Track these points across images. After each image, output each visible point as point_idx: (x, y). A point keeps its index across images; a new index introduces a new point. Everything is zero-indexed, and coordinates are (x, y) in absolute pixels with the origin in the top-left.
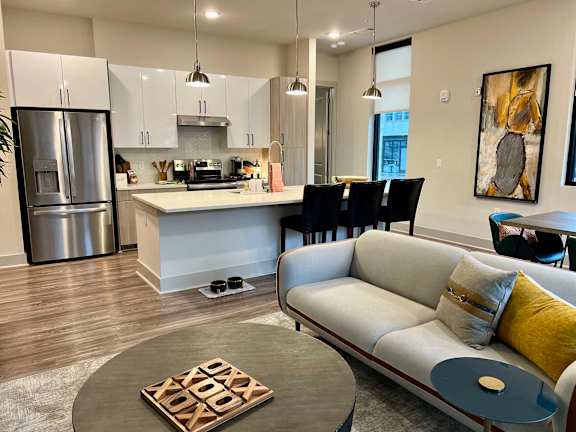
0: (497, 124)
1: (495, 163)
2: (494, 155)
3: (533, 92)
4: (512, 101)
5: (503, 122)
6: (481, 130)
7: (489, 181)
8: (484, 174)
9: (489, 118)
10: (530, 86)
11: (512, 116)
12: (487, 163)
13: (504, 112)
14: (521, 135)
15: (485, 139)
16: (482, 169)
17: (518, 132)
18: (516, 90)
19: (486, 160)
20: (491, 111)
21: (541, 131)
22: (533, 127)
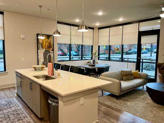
0: (43, 48)
1: (43, 58)
2: (43, 56)
3: (51, 41)
4: (46, 42)
5: (44, 47)
6: (38, 49)
7: (42, 63)
8: (40, 61)
9: (40, 46)
10: (50, 39)
11: (46, 46)
12: (41, 58)
13: (44, 45)
14: (49, 51)
15: (39, 52)
16: (40, 60)
17: (48, 50)
18: (47, 40)
19: (41, 57)
20: (41, 44)
21: (53, 50)
22: (52, 49)
